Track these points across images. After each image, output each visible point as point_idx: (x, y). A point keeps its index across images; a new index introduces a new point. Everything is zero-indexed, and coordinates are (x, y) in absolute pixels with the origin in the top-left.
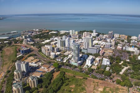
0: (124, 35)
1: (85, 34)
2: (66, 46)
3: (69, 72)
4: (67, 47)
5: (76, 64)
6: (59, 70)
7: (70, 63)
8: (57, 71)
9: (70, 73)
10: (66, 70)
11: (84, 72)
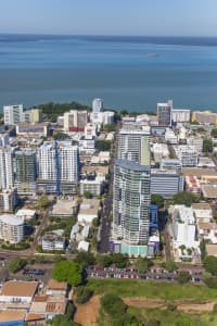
0: (207, 113)
1: (72, 116)
2: (45, 176)
3: (134, 293)
4: (47, 183)
5: (141, 252)
6: (91, 294)
7: (117, 251)
8: (85, 301)
9: (143, 299)
10: (114, 284)
11: (197, 280)
